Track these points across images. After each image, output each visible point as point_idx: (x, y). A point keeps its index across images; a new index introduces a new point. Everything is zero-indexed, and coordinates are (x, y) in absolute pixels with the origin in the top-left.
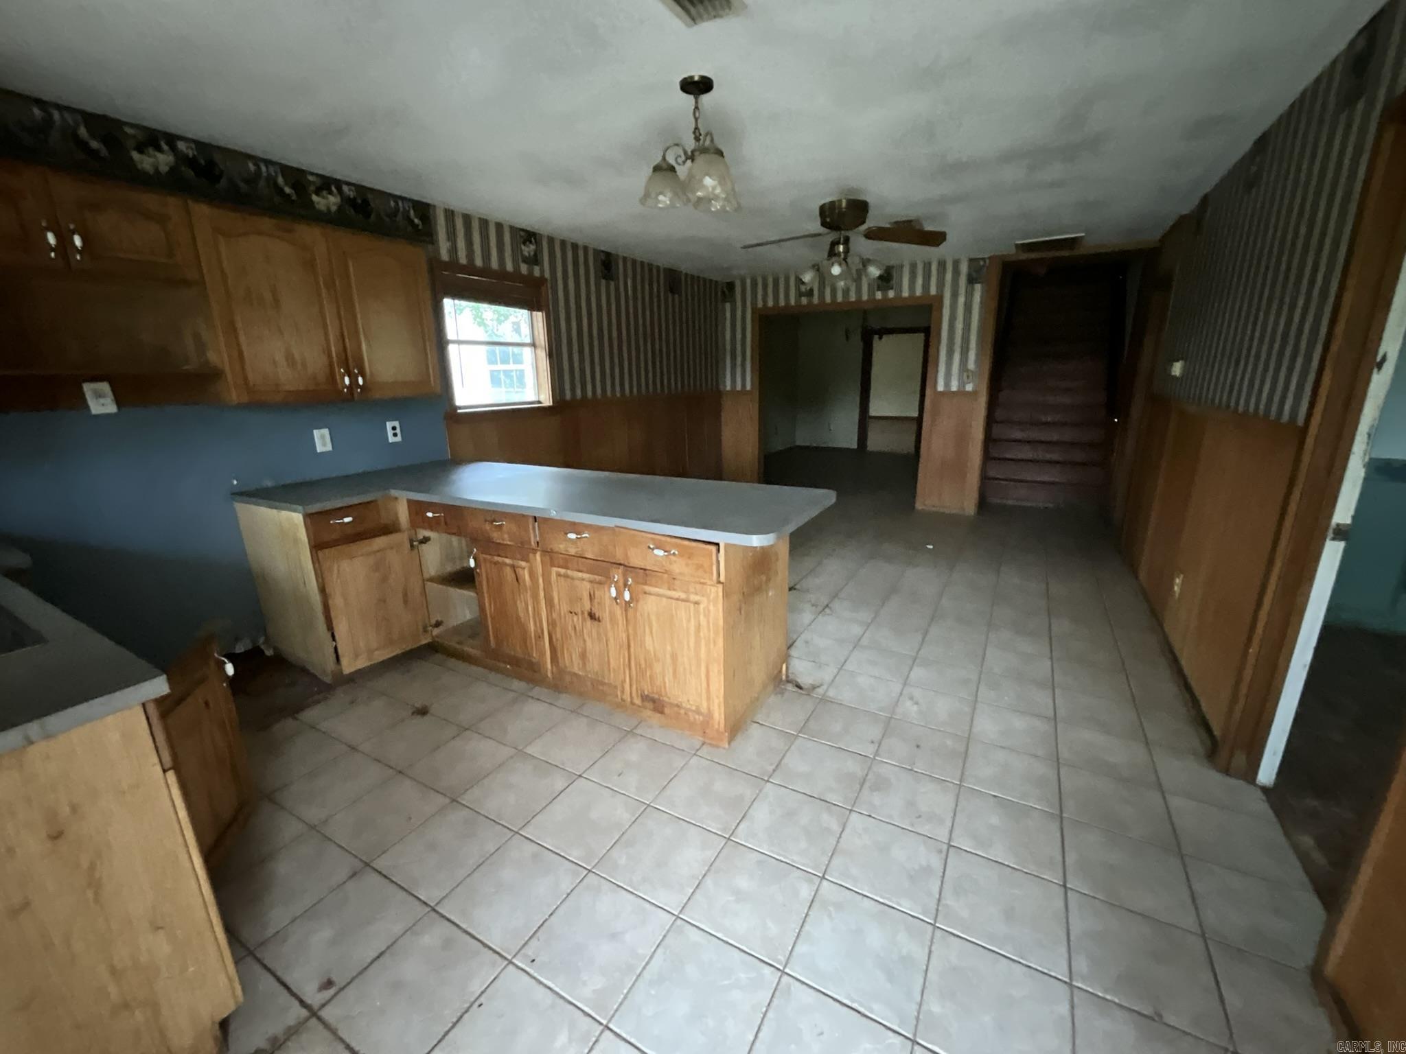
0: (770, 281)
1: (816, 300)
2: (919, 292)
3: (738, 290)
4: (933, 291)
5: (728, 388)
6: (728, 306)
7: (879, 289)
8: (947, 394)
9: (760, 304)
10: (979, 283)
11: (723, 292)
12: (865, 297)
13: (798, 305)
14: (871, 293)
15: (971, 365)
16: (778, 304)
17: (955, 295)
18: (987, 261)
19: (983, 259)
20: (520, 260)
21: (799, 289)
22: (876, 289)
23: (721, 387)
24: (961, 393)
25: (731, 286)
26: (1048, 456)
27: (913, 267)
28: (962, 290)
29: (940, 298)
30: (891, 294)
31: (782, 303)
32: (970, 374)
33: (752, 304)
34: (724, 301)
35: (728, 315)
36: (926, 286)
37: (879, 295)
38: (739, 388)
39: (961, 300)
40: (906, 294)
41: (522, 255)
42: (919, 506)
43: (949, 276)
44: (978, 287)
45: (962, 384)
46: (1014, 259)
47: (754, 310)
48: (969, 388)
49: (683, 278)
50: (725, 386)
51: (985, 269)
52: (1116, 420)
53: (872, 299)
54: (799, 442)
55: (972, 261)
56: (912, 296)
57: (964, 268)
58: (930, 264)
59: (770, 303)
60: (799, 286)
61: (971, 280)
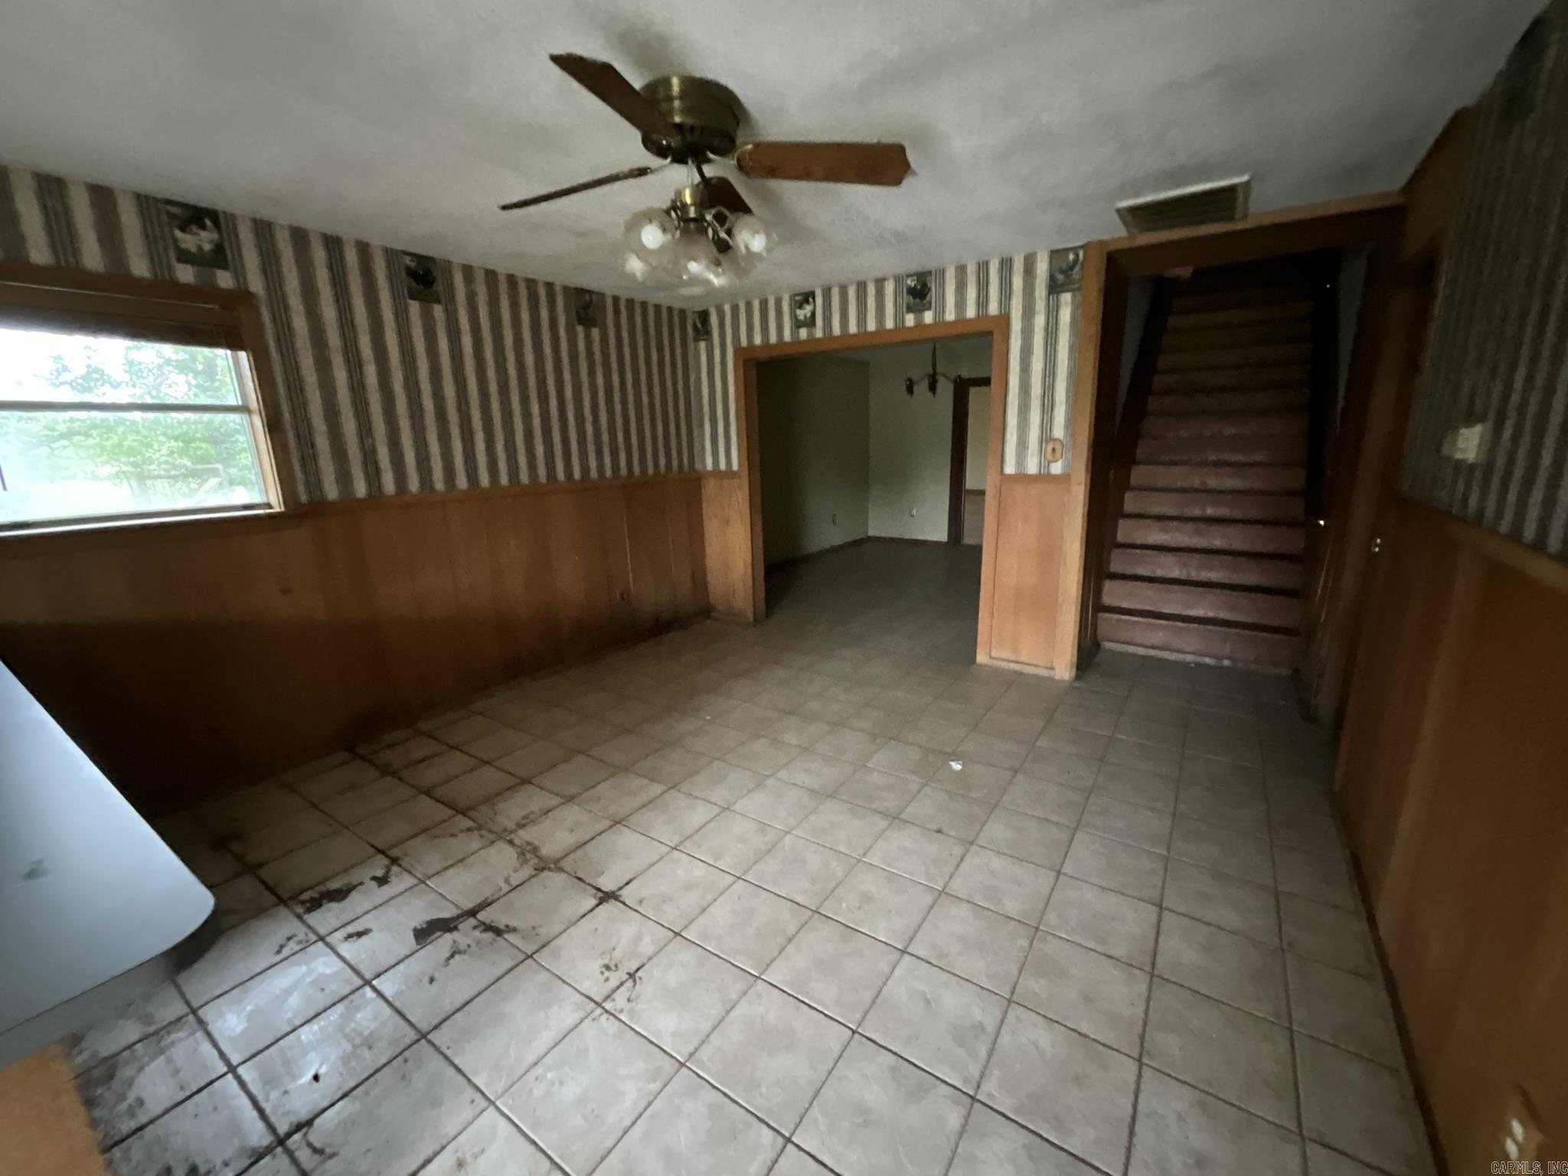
0: (756, 304)
1: (819, 333)
2: (971, 313)
3: (714, 320)
4: (993, 309)
5: (709, 466)
6: (702, 345)
7: (909, 310)
8: (1021, 478)
9: (744, 342)
10: (1068, 291)
11: (695, 327)
12: (890, 324)
13: (796, 342)
14: (899, 318)
15: (1059, 432)
16: (768, 340)
17: (1028, 313)
18: (1081, 254)
19: (1075, 250)
20: (172, 255)
21: (796, 316)
22: (905, 310)
23: (698, 466)
24: (1044, 478)
25: (704, 316)
26: (1206, 575)
27: (961, 270)
28: (1040, 305)
29: (1005, 319)
30: (928, 317)
31: (773, 339)
32: (1058, 448)
33: (733, 343)
34: (696, 340)
35: (704, 358)
36: (982, 302)
37: (910, 320)
38: (723, 466)
39: (1040, 321)
40: (950, 316)
41: (178, 249)
42: (981, 658)
43: (1018, 282)
44: (1066, 298)
45: (1045, 462)
46: (1126, 245)
47: (738, 351)
48: (1057, 468)
49: (609, 302)
50: (704, 464)
51: (1077, 269)
52: (1322, 522)
53: (900, 327)
54: (872, 533)
55: (1055, 254)
56: (961, 320)
57: (1042, 268)
58: (986, 264)
59: (758, 340)
60: (795, 312)
61: (1055, 288)
